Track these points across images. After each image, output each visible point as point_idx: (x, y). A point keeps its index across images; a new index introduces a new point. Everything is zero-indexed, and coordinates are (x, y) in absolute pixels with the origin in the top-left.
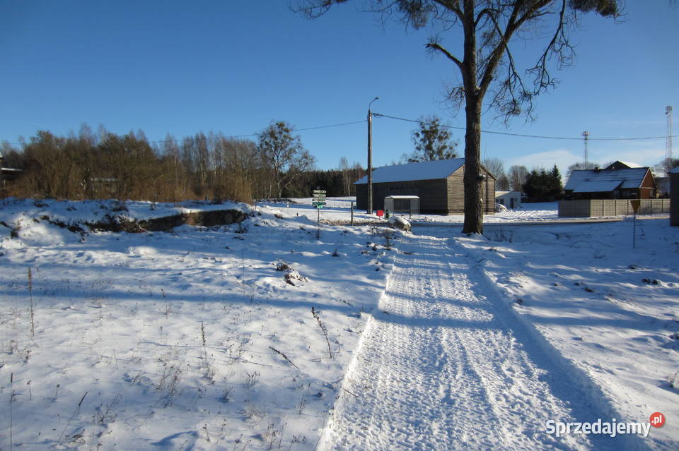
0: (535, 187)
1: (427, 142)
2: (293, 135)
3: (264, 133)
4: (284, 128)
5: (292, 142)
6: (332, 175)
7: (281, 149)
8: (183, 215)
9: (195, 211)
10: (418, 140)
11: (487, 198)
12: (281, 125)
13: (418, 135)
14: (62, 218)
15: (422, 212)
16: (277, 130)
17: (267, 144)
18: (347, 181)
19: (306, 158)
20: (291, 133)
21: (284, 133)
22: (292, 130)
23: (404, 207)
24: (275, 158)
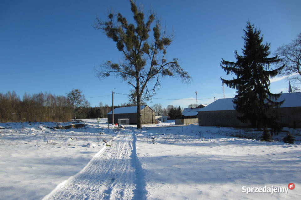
0: (172, 114)
1: (133, 98)
2: (82, 94)
3: (69, 93)
4: (78, 91)
5: (81, 97)
6: (95, 109)
7: (77, 100)
8: (72, 125)
9: (74, 124)
10: (130, 98)
11: (152, 119)
12: (77, 91)
13: (130, 96)
14: (49, 126)
15: (130, 124)
16: (75, 92)
17: (71, 98)
18: (102, 112)
19: (87, 103)
20: (81, 93)
21: (78, 94)
22: (81, 92)
23: (124, 122)
24: (74, 103)
